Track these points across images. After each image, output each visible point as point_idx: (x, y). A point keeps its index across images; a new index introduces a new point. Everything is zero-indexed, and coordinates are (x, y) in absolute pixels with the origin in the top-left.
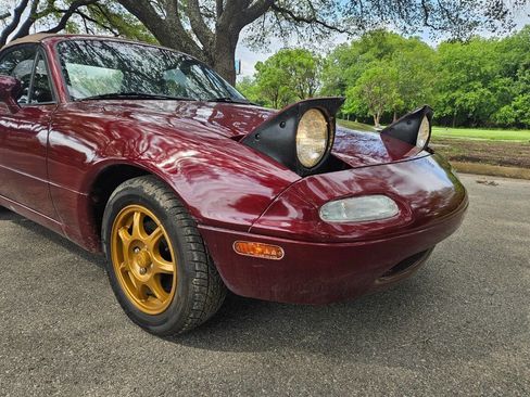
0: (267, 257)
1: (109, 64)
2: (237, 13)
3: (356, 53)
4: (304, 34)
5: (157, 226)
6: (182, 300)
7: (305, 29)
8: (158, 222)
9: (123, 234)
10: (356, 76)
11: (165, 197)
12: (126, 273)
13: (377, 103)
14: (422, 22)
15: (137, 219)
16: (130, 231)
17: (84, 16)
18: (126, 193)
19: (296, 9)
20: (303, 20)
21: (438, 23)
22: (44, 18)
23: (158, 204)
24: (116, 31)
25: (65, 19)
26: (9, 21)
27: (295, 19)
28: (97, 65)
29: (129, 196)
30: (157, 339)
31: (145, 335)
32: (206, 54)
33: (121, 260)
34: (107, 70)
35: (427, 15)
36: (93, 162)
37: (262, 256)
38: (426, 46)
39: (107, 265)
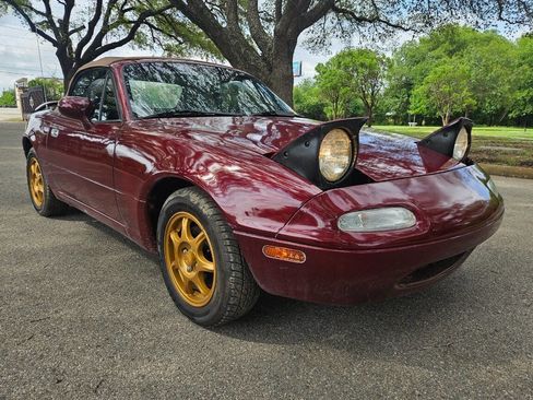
0: (291, 260)
1: (167, 79)
2: (296, 17)
3: (424, 50)
4: (366, 33)
5: (201, 231)
6: (220, 295)
7: (367, 28)
8: (202, 227)
9: (173, 236)
10: (424, 75)
11: (207, 206)
12: (176, 271)
13: (446, 103)
14: (496, 16)
15: (185, 223)
16: (180, 234)
17: (151, 26)
18: (176, 201)
19: (358, 8)
20: (366, 20)
21: (515, 16)
22: (115, 30)
23: (202, 213)
24: (179, 39)
25: (134, 30)
26: (84, 33)
27: (357, 19)
28: (156, 80)
29: (179, 204)
30: (201, 329)
31: (191, 324)
32: (264, 59)
33: (173, 259)
34: (164, 85)
35: (501, 9)
36: (151, 173)
37: (287, 260)
38: (504, 40)
39: (161, 263)
